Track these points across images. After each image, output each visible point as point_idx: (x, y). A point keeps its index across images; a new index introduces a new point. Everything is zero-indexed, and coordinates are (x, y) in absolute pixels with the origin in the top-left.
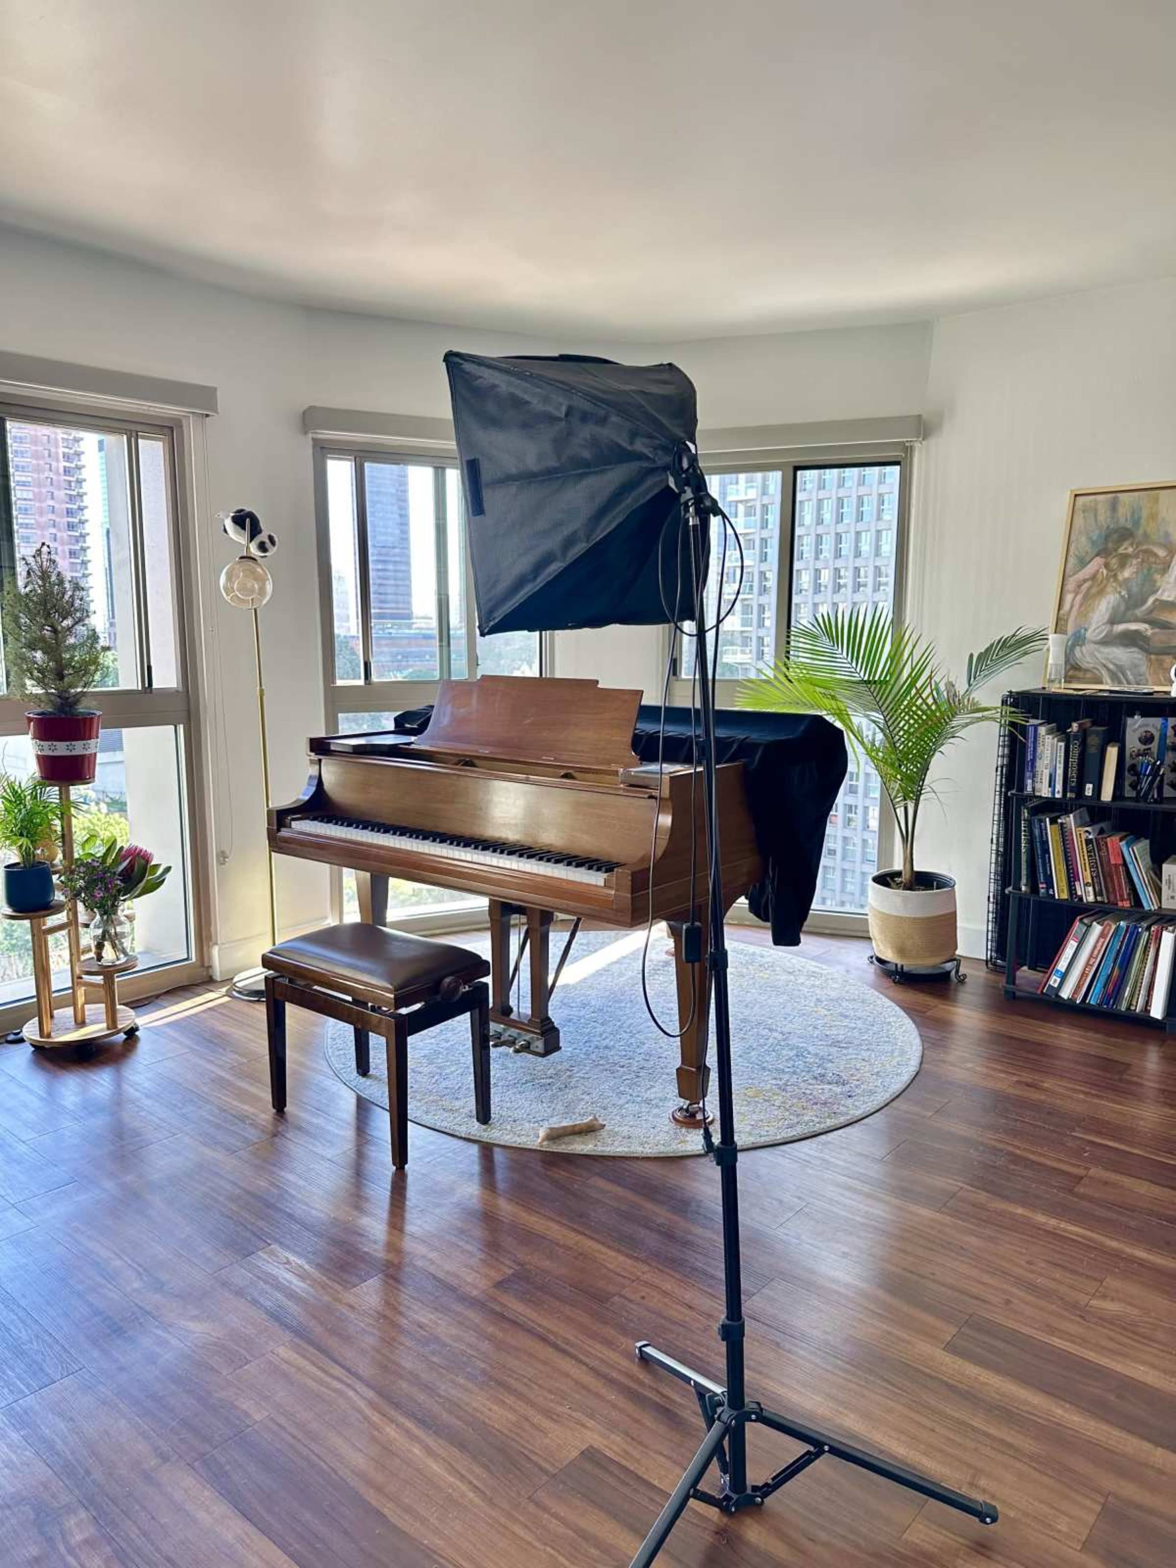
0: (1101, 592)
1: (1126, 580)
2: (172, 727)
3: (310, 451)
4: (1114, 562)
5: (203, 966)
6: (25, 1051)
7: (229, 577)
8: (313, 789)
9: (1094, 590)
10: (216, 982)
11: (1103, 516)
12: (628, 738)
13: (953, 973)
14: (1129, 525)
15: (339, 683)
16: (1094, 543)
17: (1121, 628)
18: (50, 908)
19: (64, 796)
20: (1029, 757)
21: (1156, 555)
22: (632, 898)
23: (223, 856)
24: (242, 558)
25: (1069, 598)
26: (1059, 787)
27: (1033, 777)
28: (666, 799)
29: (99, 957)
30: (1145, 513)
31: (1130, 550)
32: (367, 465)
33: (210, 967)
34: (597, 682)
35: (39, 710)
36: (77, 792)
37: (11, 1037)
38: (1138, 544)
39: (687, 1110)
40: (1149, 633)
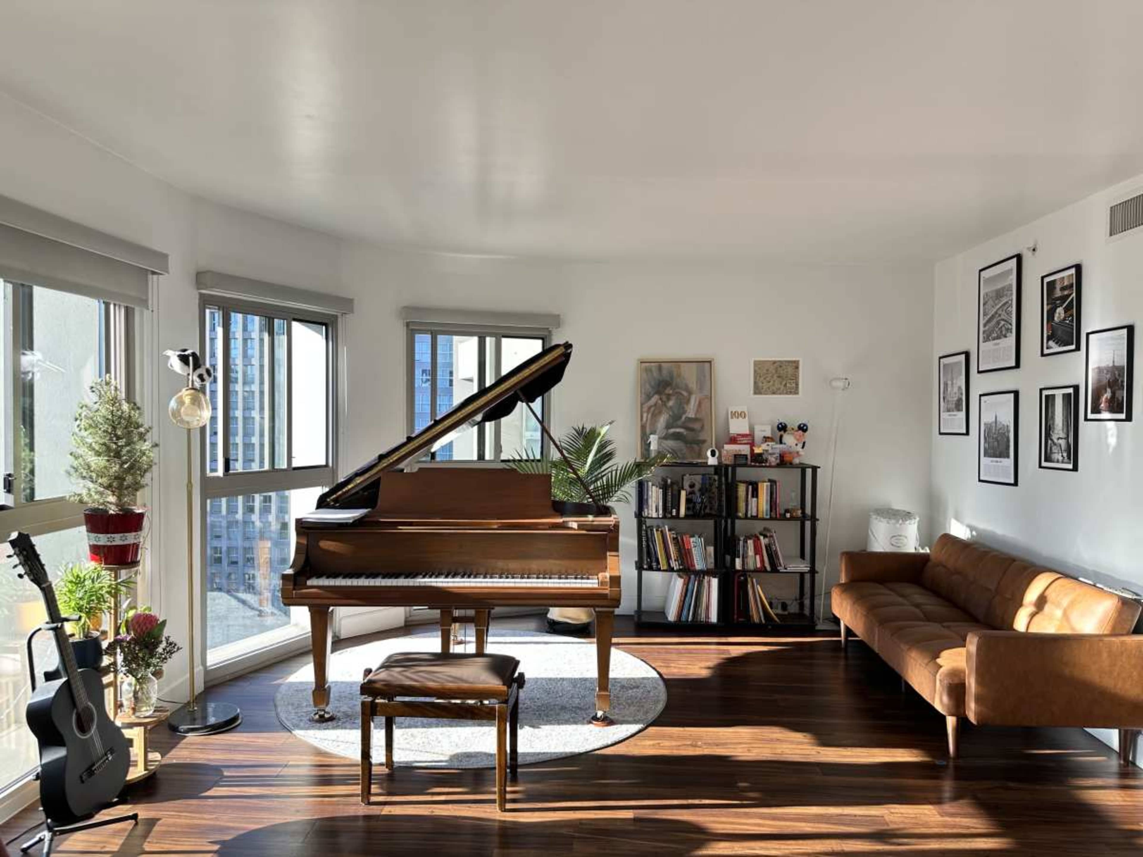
0: (660, 413)
1: (671, 407)
4: (664, 398)
9: (656, 412)
11: (655, 374)
14: (668, 379)
16: (652, 387)
17: (672, 431)
20: (645, 497)
21: (681, 394)
25: (645, 415)
26: (661, 512)
27: (648, 508)
30: (675, 374)
31: (671, 392)
38: (675, 389)
40: (685, 433)
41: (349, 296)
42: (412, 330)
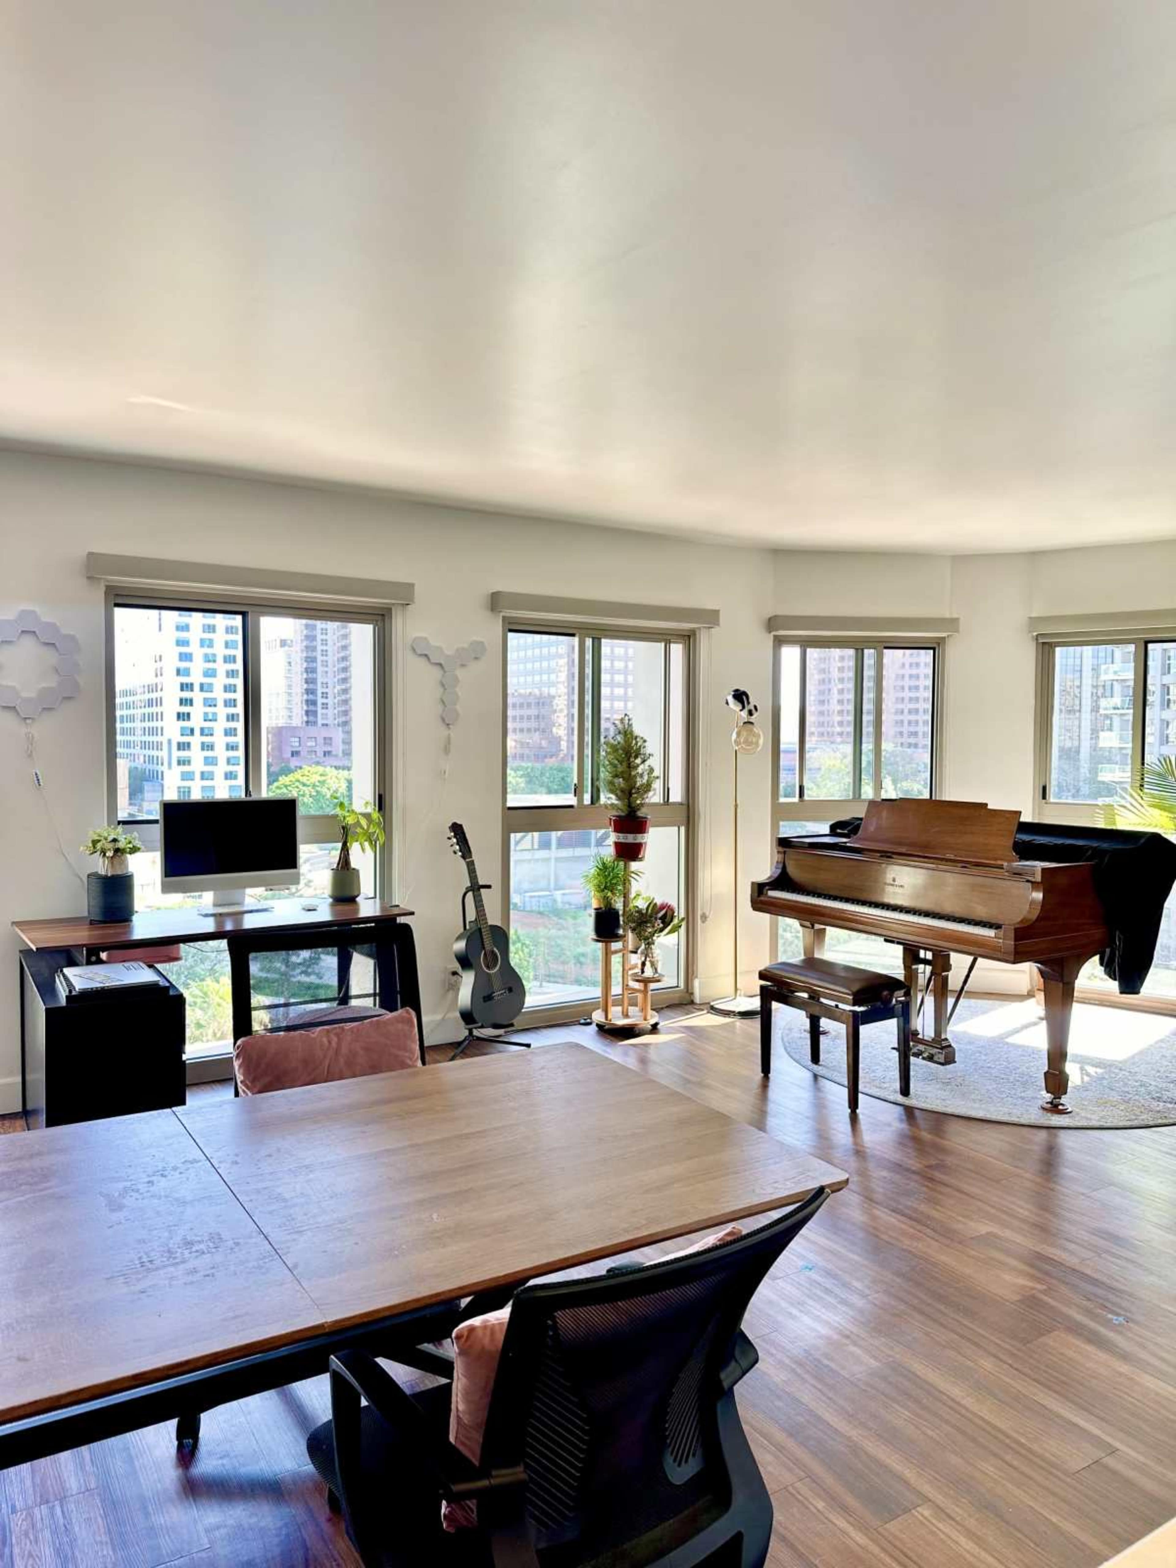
2: (676, 828)
3: (771, 643)
5: (687, 991)
6: (593, 1028)
7: (738, 734)
8: (779, 871)
10: (696, 1004)
12: (1010, 844)
15: (782, 800)
18: (616, 937)
19: (626, 868)
22: (1015, 945)
23: (704, 918)
24: (745, 723)
28: (1038, 883)
29: (643, 972)
32: (808, 650)
33: (692, 994)
34: (986, 805)
35: (617, 814)
36: (634, 866)
37: (582, 1021)
39: (1051, 1103)
41: (955, 616)
42: (1043, 643)
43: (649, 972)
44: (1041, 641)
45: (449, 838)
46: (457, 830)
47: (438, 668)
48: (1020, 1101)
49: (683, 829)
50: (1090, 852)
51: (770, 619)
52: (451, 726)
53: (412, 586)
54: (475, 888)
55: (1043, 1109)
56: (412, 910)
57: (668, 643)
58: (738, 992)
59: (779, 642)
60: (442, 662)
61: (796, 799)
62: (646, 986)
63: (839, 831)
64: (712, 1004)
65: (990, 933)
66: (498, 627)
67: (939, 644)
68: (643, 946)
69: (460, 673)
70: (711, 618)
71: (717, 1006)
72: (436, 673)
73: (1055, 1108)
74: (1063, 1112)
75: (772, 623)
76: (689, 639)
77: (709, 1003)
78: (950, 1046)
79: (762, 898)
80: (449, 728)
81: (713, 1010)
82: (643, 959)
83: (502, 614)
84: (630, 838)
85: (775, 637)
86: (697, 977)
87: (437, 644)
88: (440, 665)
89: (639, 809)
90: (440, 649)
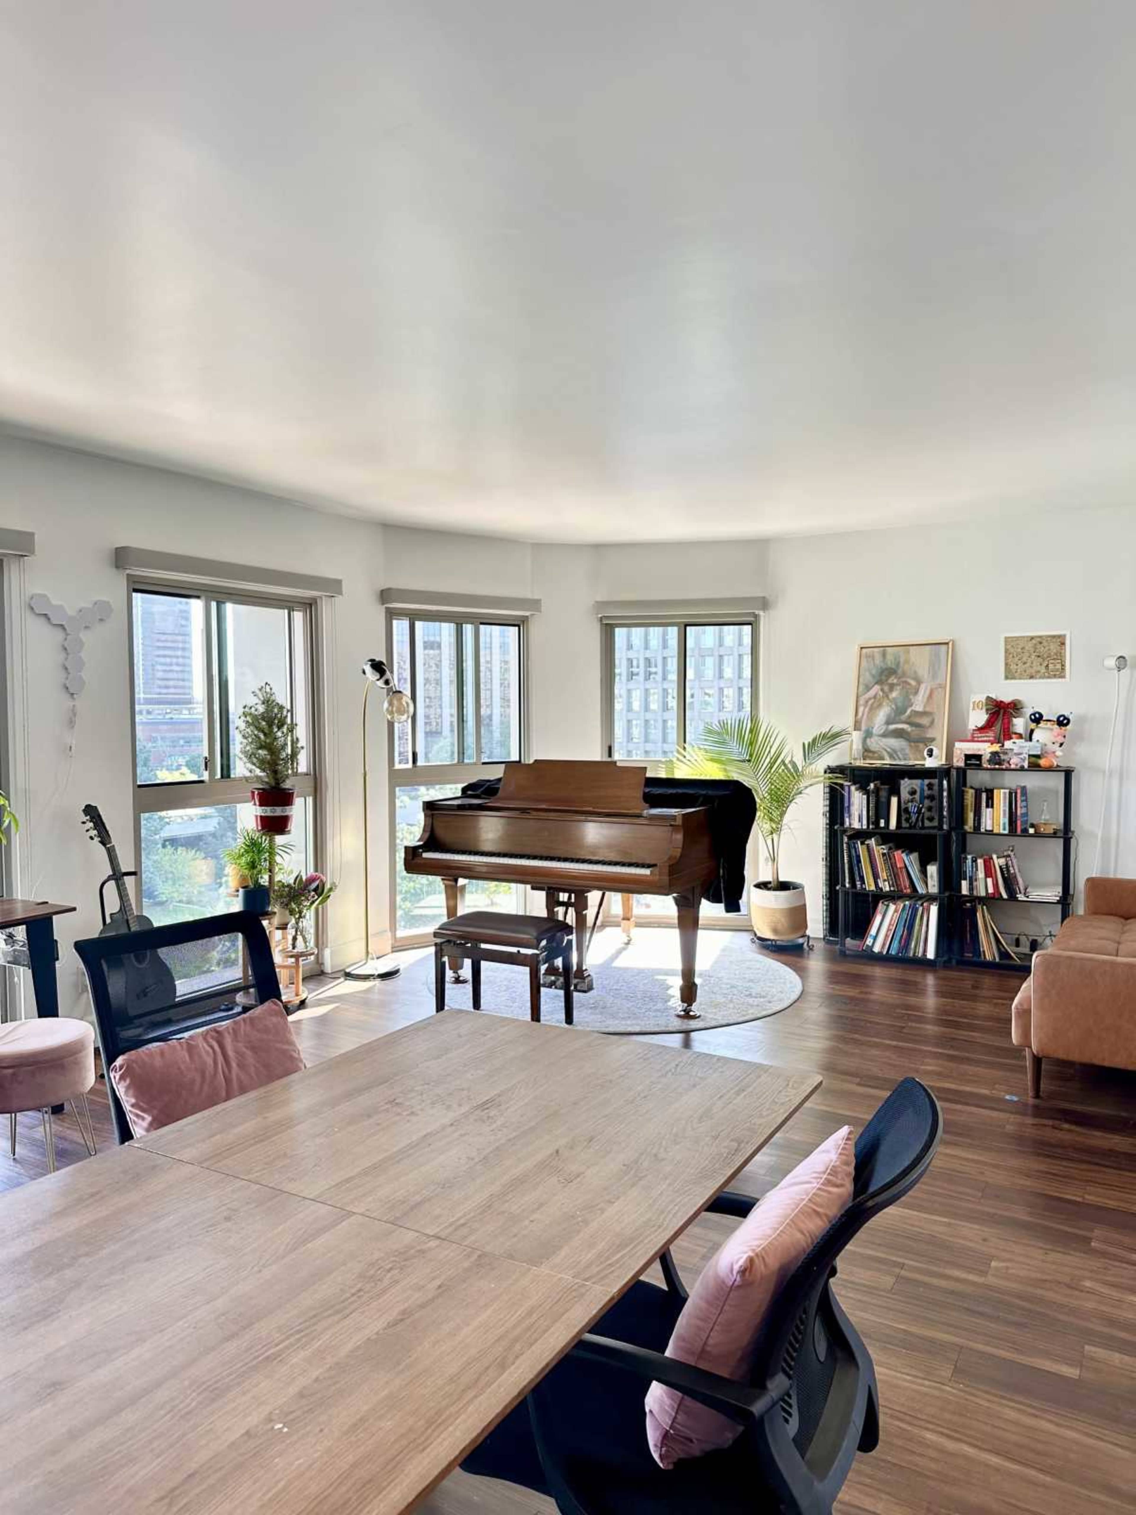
0: (880, 705)
1: (894, 699)
2: (303, 799)
3: (383, 614)
4: (886, 688)
8: (427, 835)
9: (875, 705)
10: (328, 973)
11: (878, 660)
12: (640, 795)
13: (805, 944)
14: (894, 666)
15: (397, 766)
16: (873, 676)
17: (892, 727)
19: (271, 841)
20: (846, 805)
21: (909, 684)
22: (670, 880)
24: (394, 693)
25: (861, 709)
26: (865, 822)
27: (850, 817)
28: (678, 826)
29: (295, 946)
30: (902, 660)
31: (895, 681)
32: (415, 623)
33: (322, 964)
34: (616, 763)
35: (261, 787)
38: (899, 678)
39: (684, 1011)
40: (909, 730)
41: (536, 597)
42: (606, 624)
43: (300, 946)
44: (605, 622)
45: (84, 823)
46: (91, 812)
47: (60, 630)
48: (659, 1014)
49: (310, 800)
50: (701, 799)
51: (382, 591)
52: (75, 696)
53: (32, 535)
54: (117, 876)
55: (679, 1016)
56: (73, 906)
57: (291, 610)
58: (370, 956)
59: (391, 615)
60: (64, 623)
61: (410, 765)
62: (297, 961)
63: (469, 792)
64: (348, 970)
65: (647, 872)
66: (121, 585)
67: (523, 622)
68: (293, 921)
69: (84, 636)
70: (334, 586)
71: (353, 972)
72: (59, 635)
73: (687, 1015)
74: (694, 1017)
75: (385, 596)
76: (310, 606)
77: (343, 970)
78: (589, 975)
79: (417, 861)
80: (74, 699)
81: (348, 975)
82: (294, 933)
83: (128, 571)
84: (278, 811)
85: (386, 608)
86: (327, 947)
87: (59, 603)
88: (62, 626)
89: (284, 781)
90: (61, 607)
